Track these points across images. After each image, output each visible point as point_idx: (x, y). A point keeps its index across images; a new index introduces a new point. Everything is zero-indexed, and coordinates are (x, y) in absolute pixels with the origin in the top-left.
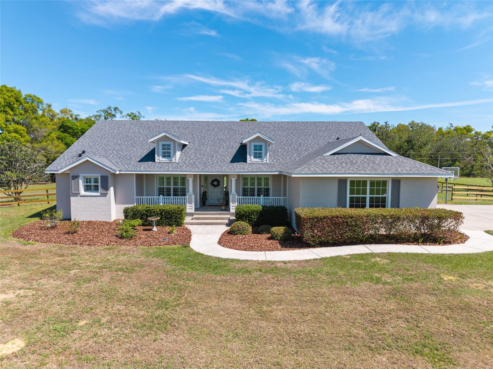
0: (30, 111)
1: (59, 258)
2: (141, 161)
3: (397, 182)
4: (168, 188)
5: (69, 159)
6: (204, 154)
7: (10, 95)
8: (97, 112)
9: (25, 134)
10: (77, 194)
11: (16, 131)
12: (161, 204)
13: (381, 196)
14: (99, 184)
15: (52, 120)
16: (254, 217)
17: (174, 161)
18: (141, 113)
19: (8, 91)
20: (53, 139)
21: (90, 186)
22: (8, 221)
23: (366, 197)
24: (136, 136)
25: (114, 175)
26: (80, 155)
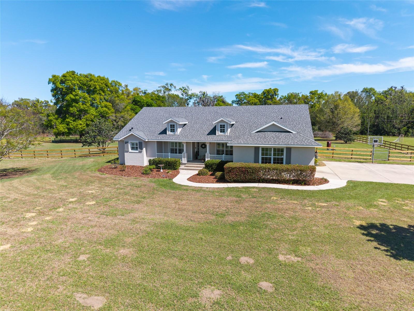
0: (114, 92)
1: (114, 181)
2: (160, 134)
3: (289, 149)
4: (175, 149)
5: (124, 133)
6: (194, 130)
7: (102, 82)
8: (159, 87)
9: (110, 107)
10: (127, 151)
11: (106, 106)
12: (169, 158)
13: (280, 157)
14: (138, 146)
15: (128, 96)
16: (214, 167)
17: (177, 134)
18: (189, 87)
19: (101, 80)
20: (128, 111)
21: (134, 147)
22: (97, 164)
23: (271, 158)
24: (161, 118)
25: (145, 141)
26: (130, 130)
